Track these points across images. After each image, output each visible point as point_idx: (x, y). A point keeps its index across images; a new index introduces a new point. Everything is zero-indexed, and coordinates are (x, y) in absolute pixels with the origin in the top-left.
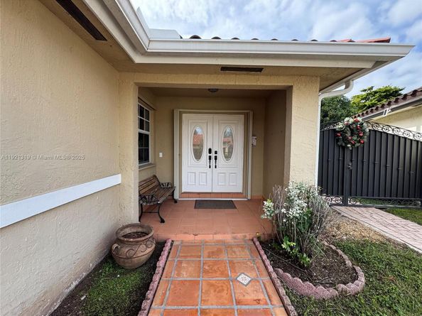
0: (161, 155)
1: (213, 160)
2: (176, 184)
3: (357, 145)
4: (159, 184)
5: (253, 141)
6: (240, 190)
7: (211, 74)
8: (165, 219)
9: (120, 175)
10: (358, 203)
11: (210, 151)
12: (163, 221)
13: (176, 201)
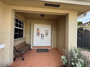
0: (27, 35)
1: (42, 37)
2: (31, 44)
3: (82, 33)
4: (26, 44)
5: (53, 32)
6: (50, 45)
7: (41, 8)
8: (24, 59)
9: (4, 44)
10: (82, 49)
11: (42, 34)
12: (23, 60)
13: (31, 50)
